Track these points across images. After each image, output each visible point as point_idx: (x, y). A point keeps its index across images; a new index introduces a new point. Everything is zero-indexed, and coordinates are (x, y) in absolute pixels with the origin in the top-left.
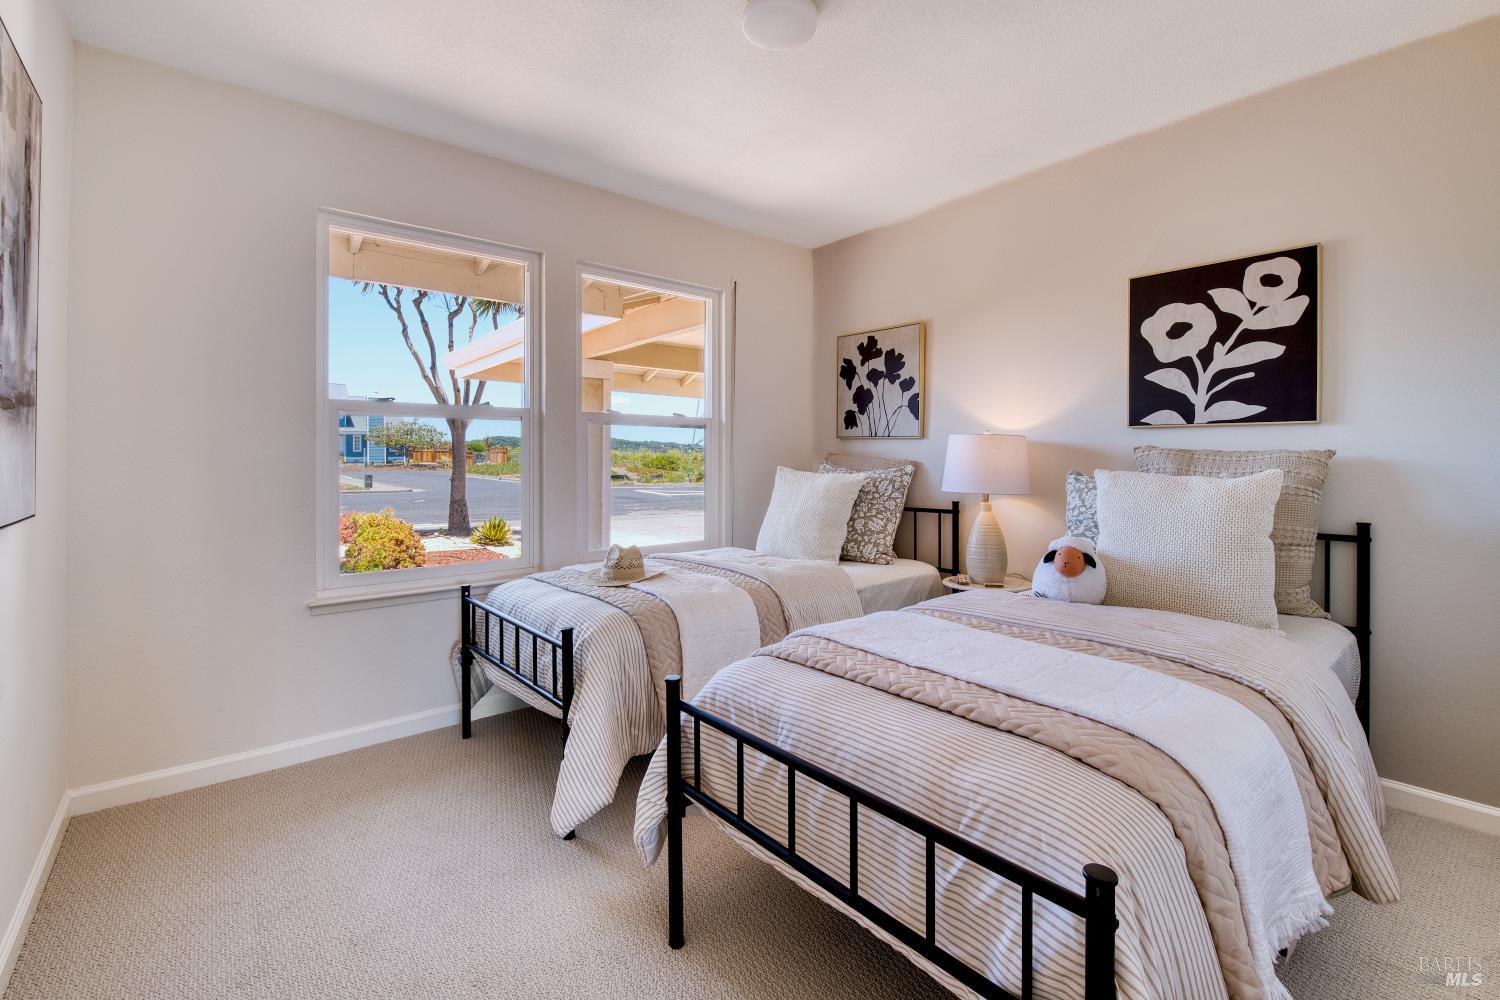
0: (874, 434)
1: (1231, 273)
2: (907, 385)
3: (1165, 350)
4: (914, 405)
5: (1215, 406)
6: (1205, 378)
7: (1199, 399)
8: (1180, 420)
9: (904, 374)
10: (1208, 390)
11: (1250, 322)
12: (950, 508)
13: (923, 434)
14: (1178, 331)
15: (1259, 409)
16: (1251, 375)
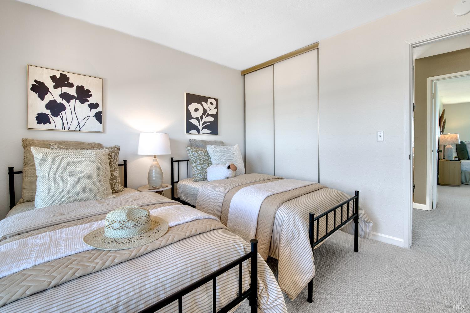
0: (66, 129)
1: (205, 99)
2: (93, 106)
3: (194, 114)
4: (99, 117)
5: (203, 130)
6: (201, 123)
7: (200, 128)
8: (197, 133)
9: (91, 100)
10: (202, 126)
11: (209, 112)
12: (123, 163)
13: (103, 131)
14: (196, 110)
15: (210, 132)
16: (209, 124)
